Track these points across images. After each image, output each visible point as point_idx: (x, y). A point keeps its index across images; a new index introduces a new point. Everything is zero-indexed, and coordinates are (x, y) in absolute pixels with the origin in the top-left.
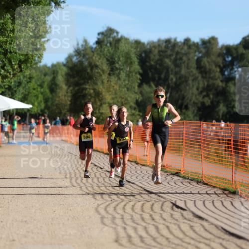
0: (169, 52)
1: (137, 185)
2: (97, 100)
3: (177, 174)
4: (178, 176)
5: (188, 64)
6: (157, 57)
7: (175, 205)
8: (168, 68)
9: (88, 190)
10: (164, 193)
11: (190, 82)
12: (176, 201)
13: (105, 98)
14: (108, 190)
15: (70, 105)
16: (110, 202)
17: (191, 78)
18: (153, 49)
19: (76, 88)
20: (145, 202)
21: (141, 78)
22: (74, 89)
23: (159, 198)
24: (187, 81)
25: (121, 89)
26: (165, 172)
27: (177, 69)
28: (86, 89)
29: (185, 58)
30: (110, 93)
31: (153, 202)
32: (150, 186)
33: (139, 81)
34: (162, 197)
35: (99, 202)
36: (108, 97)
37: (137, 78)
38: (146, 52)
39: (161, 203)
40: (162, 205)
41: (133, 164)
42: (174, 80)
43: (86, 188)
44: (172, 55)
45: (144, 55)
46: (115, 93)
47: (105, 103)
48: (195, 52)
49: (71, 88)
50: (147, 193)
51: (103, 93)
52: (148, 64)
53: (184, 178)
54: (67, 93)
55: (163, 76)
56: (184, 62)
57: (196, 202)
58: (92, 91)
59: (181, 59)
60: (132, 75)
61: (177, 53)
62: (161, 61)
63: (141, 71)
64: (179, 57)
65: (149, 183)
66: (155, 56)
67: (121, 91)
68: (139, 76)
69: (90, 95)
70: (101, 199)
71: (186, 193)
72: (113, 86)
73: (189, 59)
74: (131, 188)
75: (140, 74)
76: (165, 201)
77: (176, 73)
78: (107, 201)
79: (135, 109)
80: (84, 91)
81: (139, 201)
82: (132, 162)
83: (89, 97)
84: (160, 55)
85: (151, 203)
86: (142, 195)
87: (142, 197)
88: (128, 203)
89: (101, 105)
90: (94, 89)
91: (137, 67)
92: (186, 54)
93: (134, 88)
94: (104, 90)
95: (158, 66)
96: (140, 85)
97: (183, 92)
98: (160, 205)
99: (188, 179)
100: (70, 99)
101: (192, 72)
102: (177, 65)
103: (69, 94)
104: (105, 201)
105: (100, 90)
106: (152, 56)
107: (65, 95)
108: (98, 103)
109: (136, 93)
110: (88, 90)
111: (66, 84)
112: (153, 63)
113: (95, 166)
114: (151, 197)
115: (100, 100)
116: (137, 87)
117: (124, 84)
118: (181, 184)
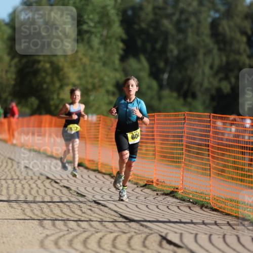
0: (170, 10)
1: (110, 209)
2: (55, 79)
3: (172, 194)
4: (174, 197)
5: (198, 28)
6: (151, 17)
7: (164, 238)
8: (166, 34)
9: (34, 214)
10: (149, 221)
11: (201, 57)
12: (167, 234)
13: (68, 78)
14: (65, 214)
15: (15, 85)
16: (66, 232)
17: (201, 51)
18: (145, 4)
19: (24, 60)
20: (120, 233)
21: (125, 47)
22: (20, 61)
23: (141, 228)
24: (195, 55)
25: (93, 63)
26: (154, 191)
27: (181, 36)
28: (39, 62)
29: (193, 20)
30: (76, 69)
31: (133, 234)
32: (128, 210)
33: (121, 52)
34: (146, 227)
35: (48, 232)
36: (73, 76)
37: (118, 46)
38: (133, 8)
39: (144, 236)
40: (145, 239)
41: (106, 177)
42: (175, 52)
43: (32, 211)
44: (173, 14)
45: (130, 13)
46: (85, 70)
47: (67, 85)
48: (209, 10)
49: (16, 60)
50: (124, 220)
51: (66, 70)
52: (136, 27)
53: (183, 200)
54: (10, 66)
55: (158, 46)
56: (192, 26)
57: (199, 236)
58: (48, 65)
59: (187, 20)
60: (111, 42)
61: (182, 12)
62: (156, 24)
63: (124, 36)
64: (183, 17)
65: (128, 205)
66: (147, 14)
67: (93, 68)
68: (121, 45)
69: (45, 71)
70: (53, 228)
71: (185, 223)
72: (81, 59)
73: (199, 22)
74: (101, 213)
75: (123, 41)
76: (152, 234)
77: (179, 42)
78: (61, 230)
79: (114, 94)
80: (36, 66)
81: (111, 232)
82: (105, 174)
83: (44, 74)
84: (155, 14)
85: (129, 235)
86: (117, 223)
87: (116, 226)
88: (92, 234)
89: (61, 87)
90: (52, 63)
91: (117, 29)
92: (196, 14)
93: (114, 63)
94: (66, 65)
95: (151, 31)
96: (123, 59)
97: (189, 72)
98: (142, 240)
99: (189, 201)
100: (14, 76)
101: (203, 41)
102: (180, 30)
103: (13, 69)
104: (58, 231)
105: (61, 64)
106: (143, 15)
107: (7, 72)
108: (58, 85)
109: (116, 70)
110: (42, 63)
111: (9, 54)
112: (144, 25)
113: (48, 178)
114: (130, 227)
115: (60, 80)
116: (117, 62)
117: (97, 56)
118: (176, 209)
